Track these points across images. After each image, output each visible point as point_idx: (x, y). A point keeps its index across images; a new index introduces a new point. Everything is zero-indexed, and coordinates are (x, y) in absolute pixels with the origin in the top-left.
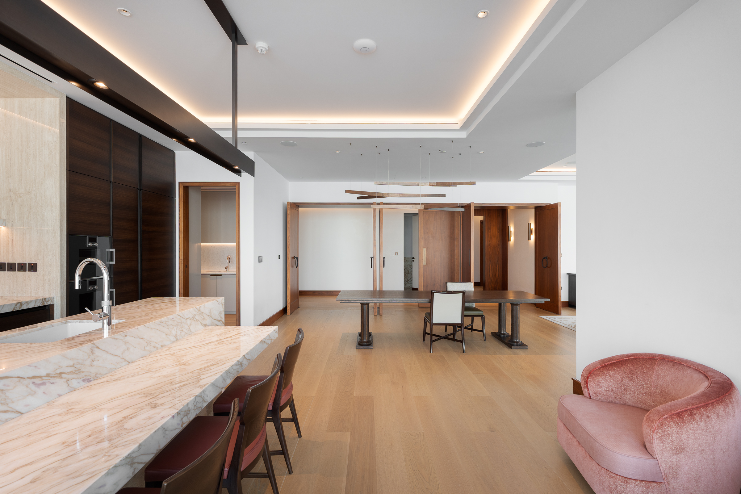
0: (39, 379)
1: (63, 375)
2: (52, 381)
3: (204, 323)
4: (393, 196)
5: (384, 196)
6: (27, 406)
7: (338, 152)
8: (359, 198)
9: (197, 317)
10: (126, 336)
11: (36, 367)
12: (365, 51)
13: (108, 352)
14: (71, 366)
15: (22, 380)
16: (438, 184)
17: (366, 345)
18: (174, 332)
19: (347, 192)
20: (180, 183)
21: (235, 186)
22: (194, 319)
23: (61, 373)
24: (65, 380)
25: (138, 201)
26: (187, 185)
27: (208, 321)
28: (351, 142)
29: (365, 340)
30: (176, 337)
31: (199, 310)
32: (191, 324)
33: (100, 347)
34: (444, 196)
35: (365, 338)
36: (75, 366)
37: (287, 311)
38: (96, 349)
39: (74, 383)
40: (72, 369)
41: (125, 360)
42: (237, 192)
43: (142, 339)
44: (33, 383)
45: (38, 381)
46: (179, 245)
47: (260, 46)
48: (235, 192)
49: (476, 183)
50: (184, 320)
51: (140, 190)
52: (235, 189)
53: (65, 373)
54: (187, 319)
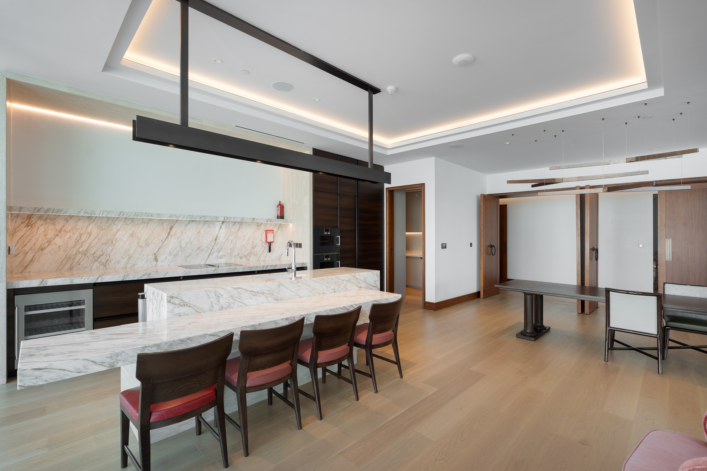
0: (254, 293)
1: (264, 294)
2: (259, 295)
3: (359, 285)
4: (568, 180)
5: (556, 182)
6: (249, 303)
7: (508, 143)
8: (533, 186)
9: (352, 281)
10: (298, 282)
11: (252, 287)
12: (465, 64)
13: (288, 289)
14: (268, 291)
15: (247, 291)
16: (638, 159)
17: (530, 336)
18: (332, 287)
19: (509, 182)
20: (386, 188)
21: (422, 187)
22: (350, 281)
23: (263, 293)
24: (266, 296)
25: (356, 204)
26: (391, 189)
27: (363, 285)
28: (513, 133)
29: (528, 331)
30: (334, 289)
31: (354, 276)
32: (346, 284)
33: (283, 285)
34: (646, 172)
35: (528, 328)
36: (270, 291)
37: (481, 295)
38: (281, 286)
39: (270, 299)
40: (269, 292)
41: (298, 295)
42: (423, 191)
43: (309, 286)
44: (251, 294)
45: (253, 293)
46: (386, 234)
47: (389, 89)
48: (422, 191)
49: (700, 150)
50: (340, 281)
51: (358, 197)
52: (422, 189)
53: (266, 293)
54: (343, 280)
